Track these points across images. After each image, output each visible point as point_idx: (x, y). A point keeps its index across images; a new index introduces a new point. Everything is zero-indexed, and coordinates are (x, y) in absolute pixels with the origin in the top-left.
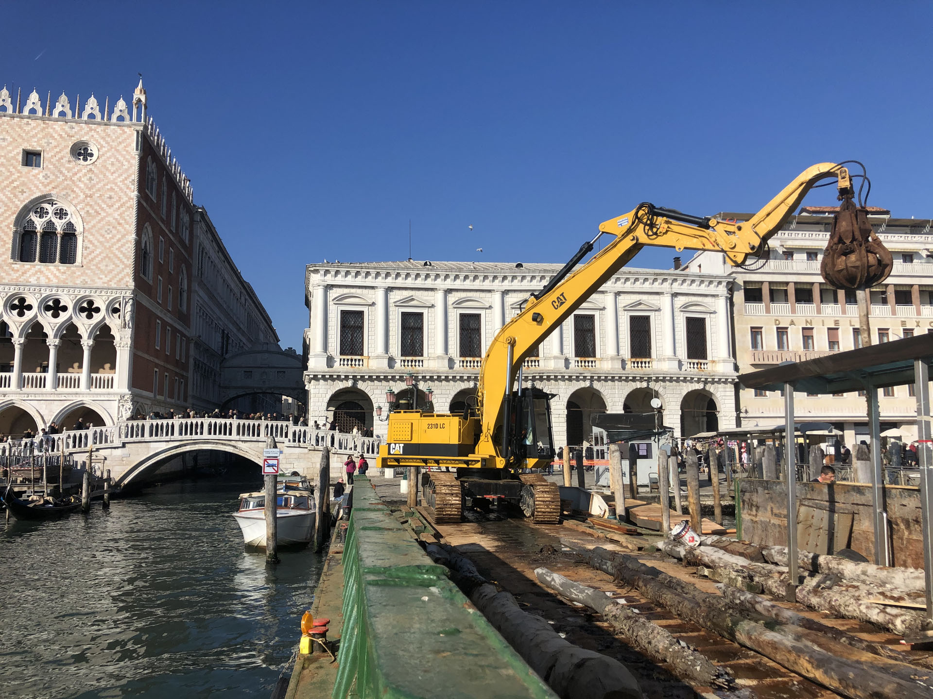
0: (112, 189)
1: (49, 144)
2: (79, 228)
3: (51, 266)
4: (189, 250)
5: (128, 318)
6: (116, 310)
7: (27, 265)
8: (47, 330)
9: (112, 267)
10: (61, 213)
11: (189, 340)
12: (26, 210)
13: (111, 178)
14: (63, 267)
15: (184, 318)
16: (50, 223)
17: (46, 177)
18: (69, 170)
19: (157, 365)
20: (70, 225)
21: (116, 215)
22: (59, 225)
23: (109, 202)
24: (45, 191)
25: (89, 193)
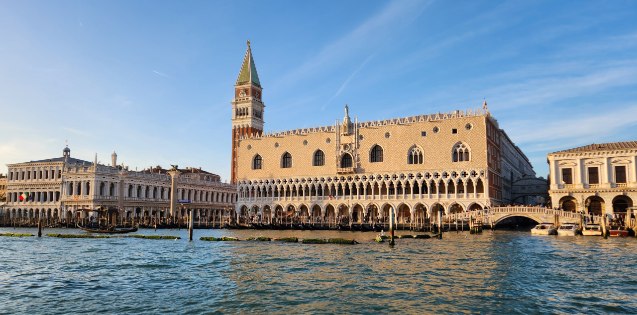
0: (478, 137)
1: (459, 126)
2: (469, 150)
3: (463, 162)
4: (499, 146)
5: (486, 176)
6: (482, 174)
7: (456, 163)
8: (463, 181)
9: (480, 161)
10: (464, 146)
11: (501, 178)
12: (454, 147)
13: (478, 133)
14: (466, 162)
15: (499, 171)
16: (461, 149)
17: (459, 136)
18: (465, 133)
19: (494, 189)
20: (466, 149)
21: (480, 145)
22: (464, 150)
23: (478, 141)
24: (459, 140)
25: (471, 139)
